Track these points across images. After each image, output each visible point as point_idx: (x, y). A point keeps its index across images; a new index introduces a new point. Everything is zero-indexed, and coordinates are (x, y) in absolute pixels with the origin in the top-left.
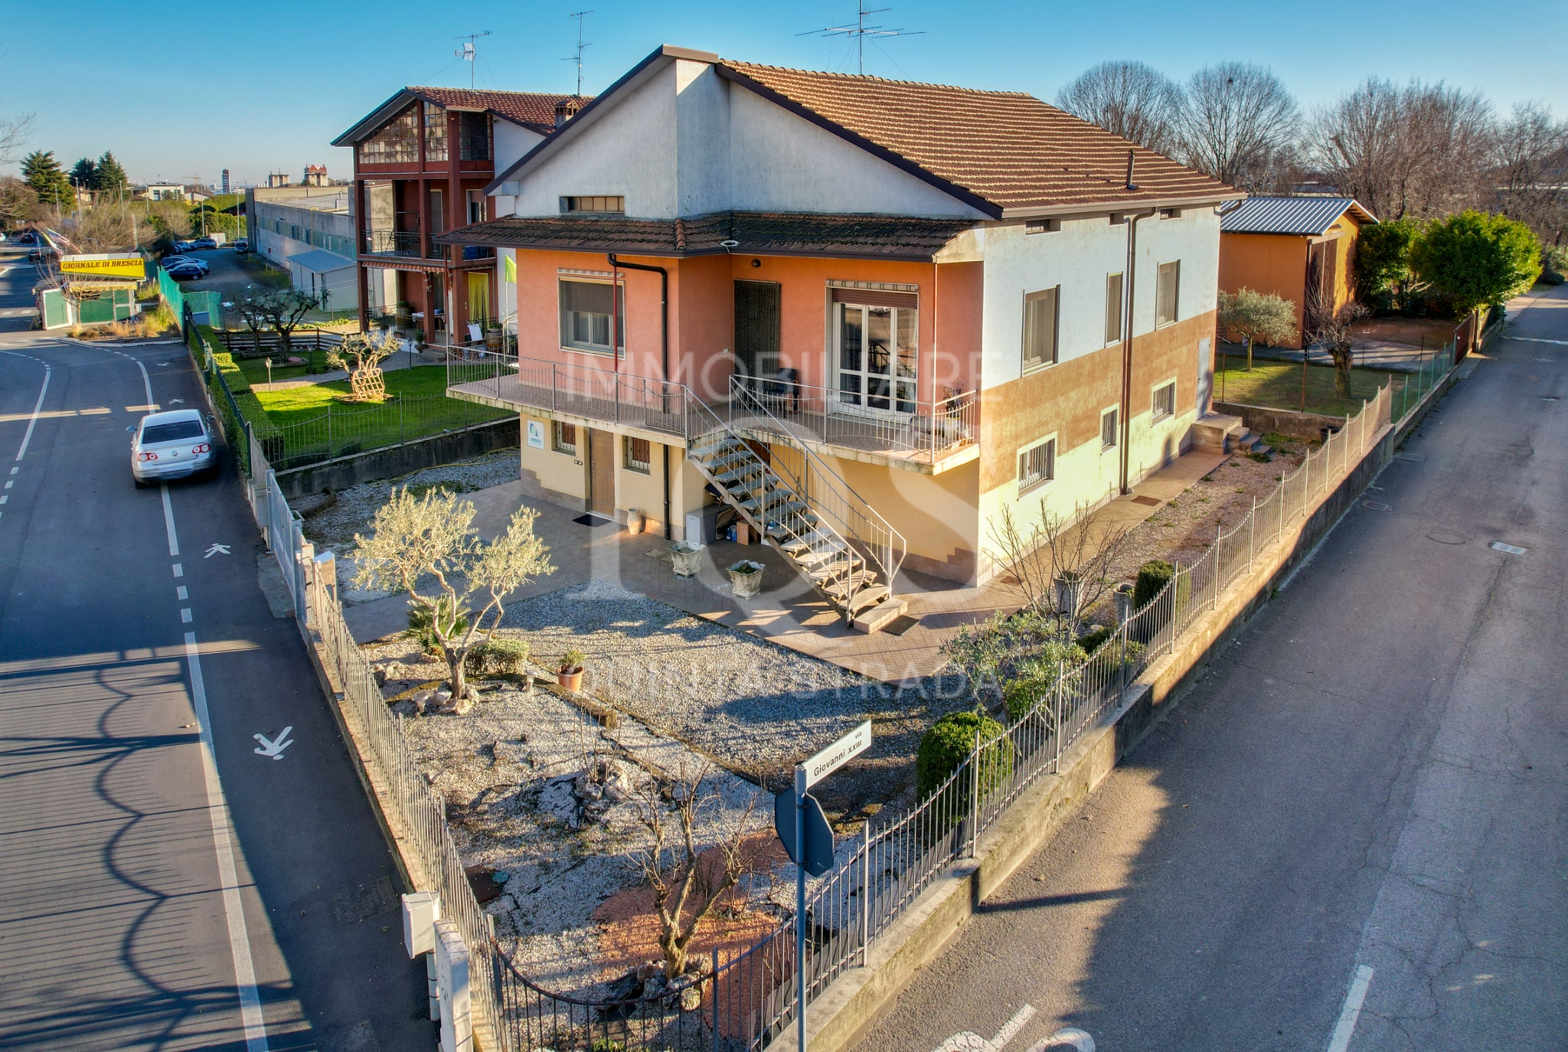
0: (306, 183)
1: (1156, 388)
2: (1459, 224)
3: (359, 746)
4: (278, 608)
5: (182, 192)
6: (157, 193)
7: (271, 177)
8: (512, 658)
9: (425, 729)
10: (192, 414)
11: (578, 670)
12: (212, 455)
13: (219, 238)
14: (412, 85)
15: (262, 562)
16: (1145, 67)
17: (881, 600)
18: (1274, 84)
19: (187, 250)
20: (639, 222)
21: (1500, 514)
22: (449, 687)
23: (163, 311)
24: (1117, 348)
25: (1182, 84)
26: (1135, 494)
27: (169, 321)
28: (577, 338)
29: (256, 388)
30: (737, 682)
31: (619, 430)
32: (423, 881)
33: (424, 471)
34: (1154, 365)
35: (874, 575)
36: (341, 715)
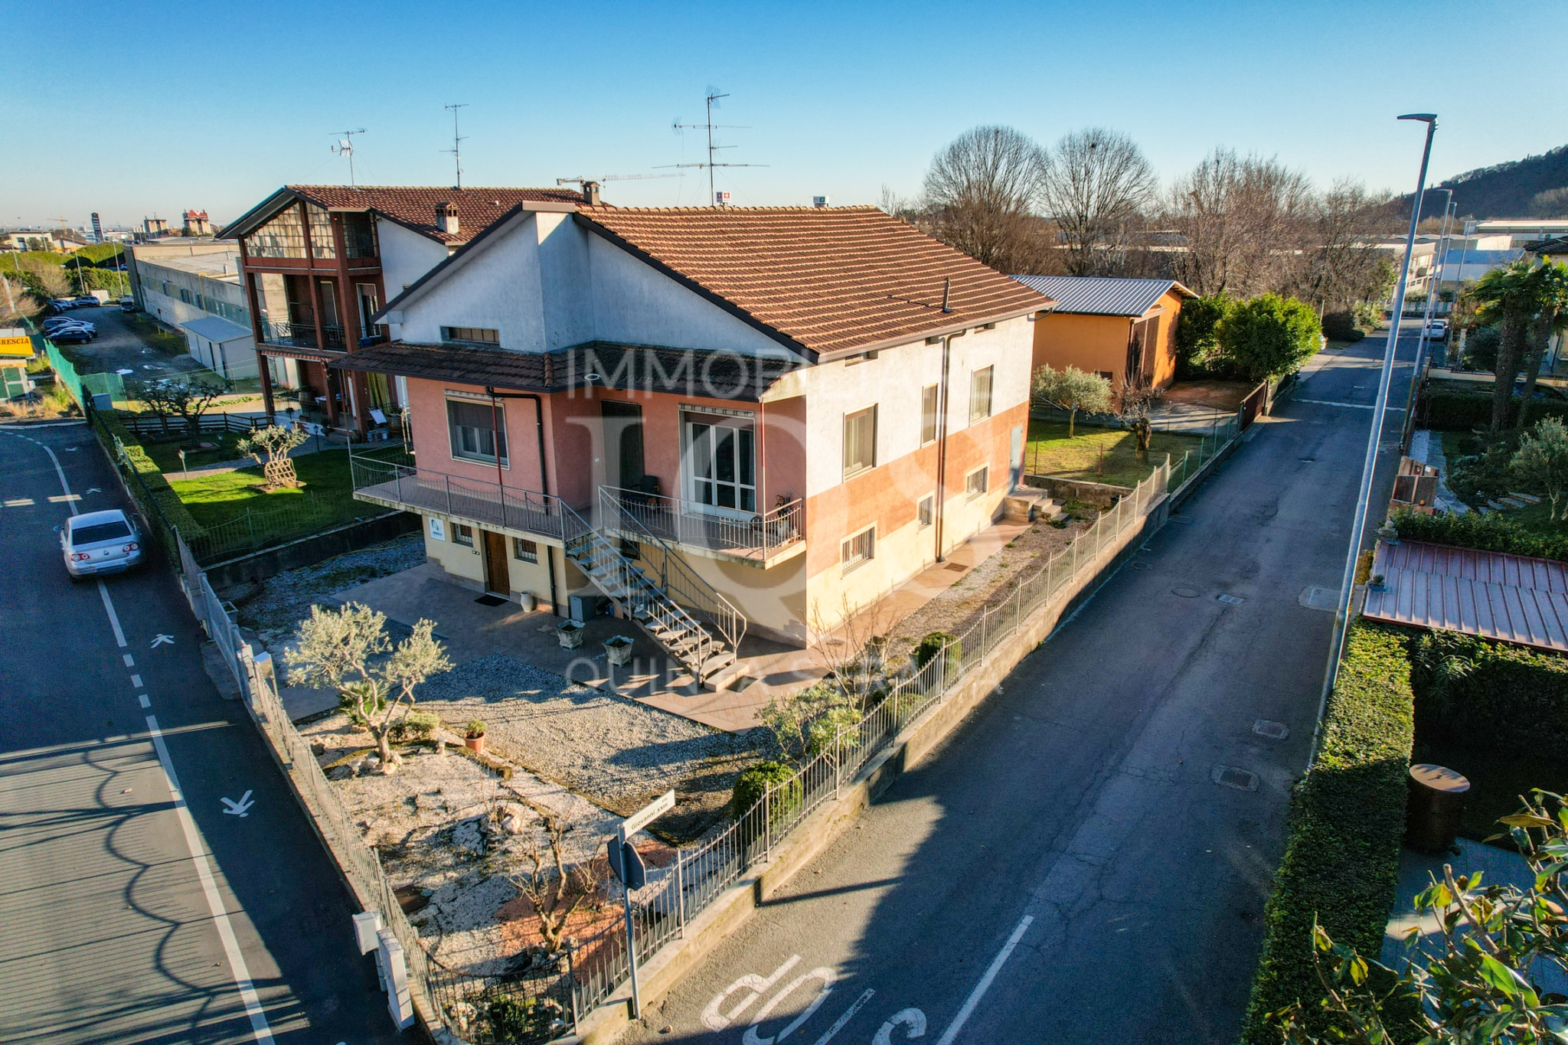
0: (186, 233)
1: (970, 473)
2: (1258, 306)
3: (308, 805)
4: (225, 690)
5: (50, 240)
6: (22, 240)
7: (146, 222)
8: (426, 728)
9: (361, 787)
10: (116, 515)
11: (480, 735)
12: (142, 553)
13: (102, 296)
14: (291, 184)
15: (205, 648)
16: (1015, 132)
17: (728, 664)
18: (1132, 152)
19: (68, 309)
20: (512, 354)
21: (1234, 570)
22: (377, 755)
23: (59, 389)
24: (933, 446)
25: (1049, 148)
26: (947, 562)
27: (67, 401)
28: (467, 448)
29: (171, 478)
30: (609, 736)
31: (510, 533)
32: (368, 900)
33: (340, 557)
34: (968, 455)
35: (722, 644)
36: (291, 781)
